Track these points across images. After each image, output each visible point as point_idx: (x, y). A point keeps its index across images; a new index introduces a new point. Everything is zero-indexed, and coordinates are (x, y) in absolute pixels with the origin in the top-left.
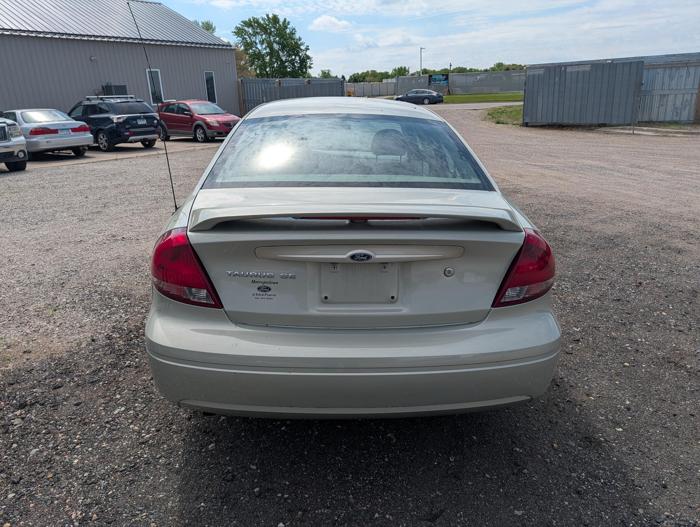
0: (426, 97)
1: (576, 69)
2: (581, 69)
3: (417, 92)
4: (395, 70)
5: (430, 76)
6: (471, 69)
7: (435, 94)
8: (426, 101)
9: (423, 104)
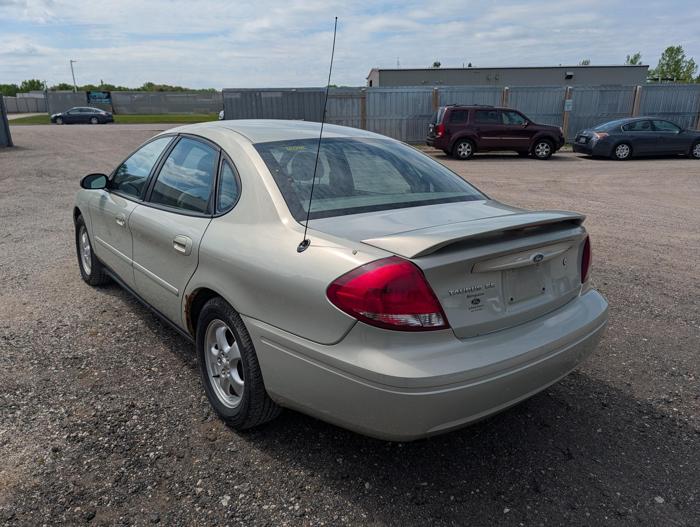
0: (93, 117)
1: (269, 95)
2: (273, 95)
3: (81, 110)
4: (25, 83)
5: (88, 93)
6: (120, 88)
7: (103, 113)
8: (94, 121)
9: (91, 123)
